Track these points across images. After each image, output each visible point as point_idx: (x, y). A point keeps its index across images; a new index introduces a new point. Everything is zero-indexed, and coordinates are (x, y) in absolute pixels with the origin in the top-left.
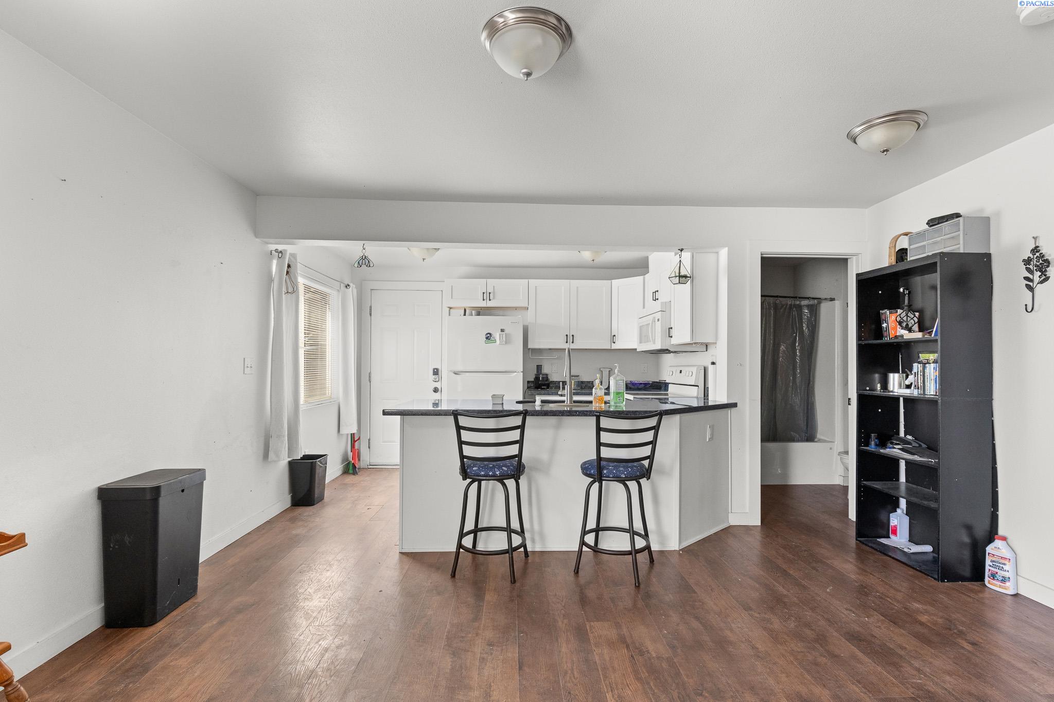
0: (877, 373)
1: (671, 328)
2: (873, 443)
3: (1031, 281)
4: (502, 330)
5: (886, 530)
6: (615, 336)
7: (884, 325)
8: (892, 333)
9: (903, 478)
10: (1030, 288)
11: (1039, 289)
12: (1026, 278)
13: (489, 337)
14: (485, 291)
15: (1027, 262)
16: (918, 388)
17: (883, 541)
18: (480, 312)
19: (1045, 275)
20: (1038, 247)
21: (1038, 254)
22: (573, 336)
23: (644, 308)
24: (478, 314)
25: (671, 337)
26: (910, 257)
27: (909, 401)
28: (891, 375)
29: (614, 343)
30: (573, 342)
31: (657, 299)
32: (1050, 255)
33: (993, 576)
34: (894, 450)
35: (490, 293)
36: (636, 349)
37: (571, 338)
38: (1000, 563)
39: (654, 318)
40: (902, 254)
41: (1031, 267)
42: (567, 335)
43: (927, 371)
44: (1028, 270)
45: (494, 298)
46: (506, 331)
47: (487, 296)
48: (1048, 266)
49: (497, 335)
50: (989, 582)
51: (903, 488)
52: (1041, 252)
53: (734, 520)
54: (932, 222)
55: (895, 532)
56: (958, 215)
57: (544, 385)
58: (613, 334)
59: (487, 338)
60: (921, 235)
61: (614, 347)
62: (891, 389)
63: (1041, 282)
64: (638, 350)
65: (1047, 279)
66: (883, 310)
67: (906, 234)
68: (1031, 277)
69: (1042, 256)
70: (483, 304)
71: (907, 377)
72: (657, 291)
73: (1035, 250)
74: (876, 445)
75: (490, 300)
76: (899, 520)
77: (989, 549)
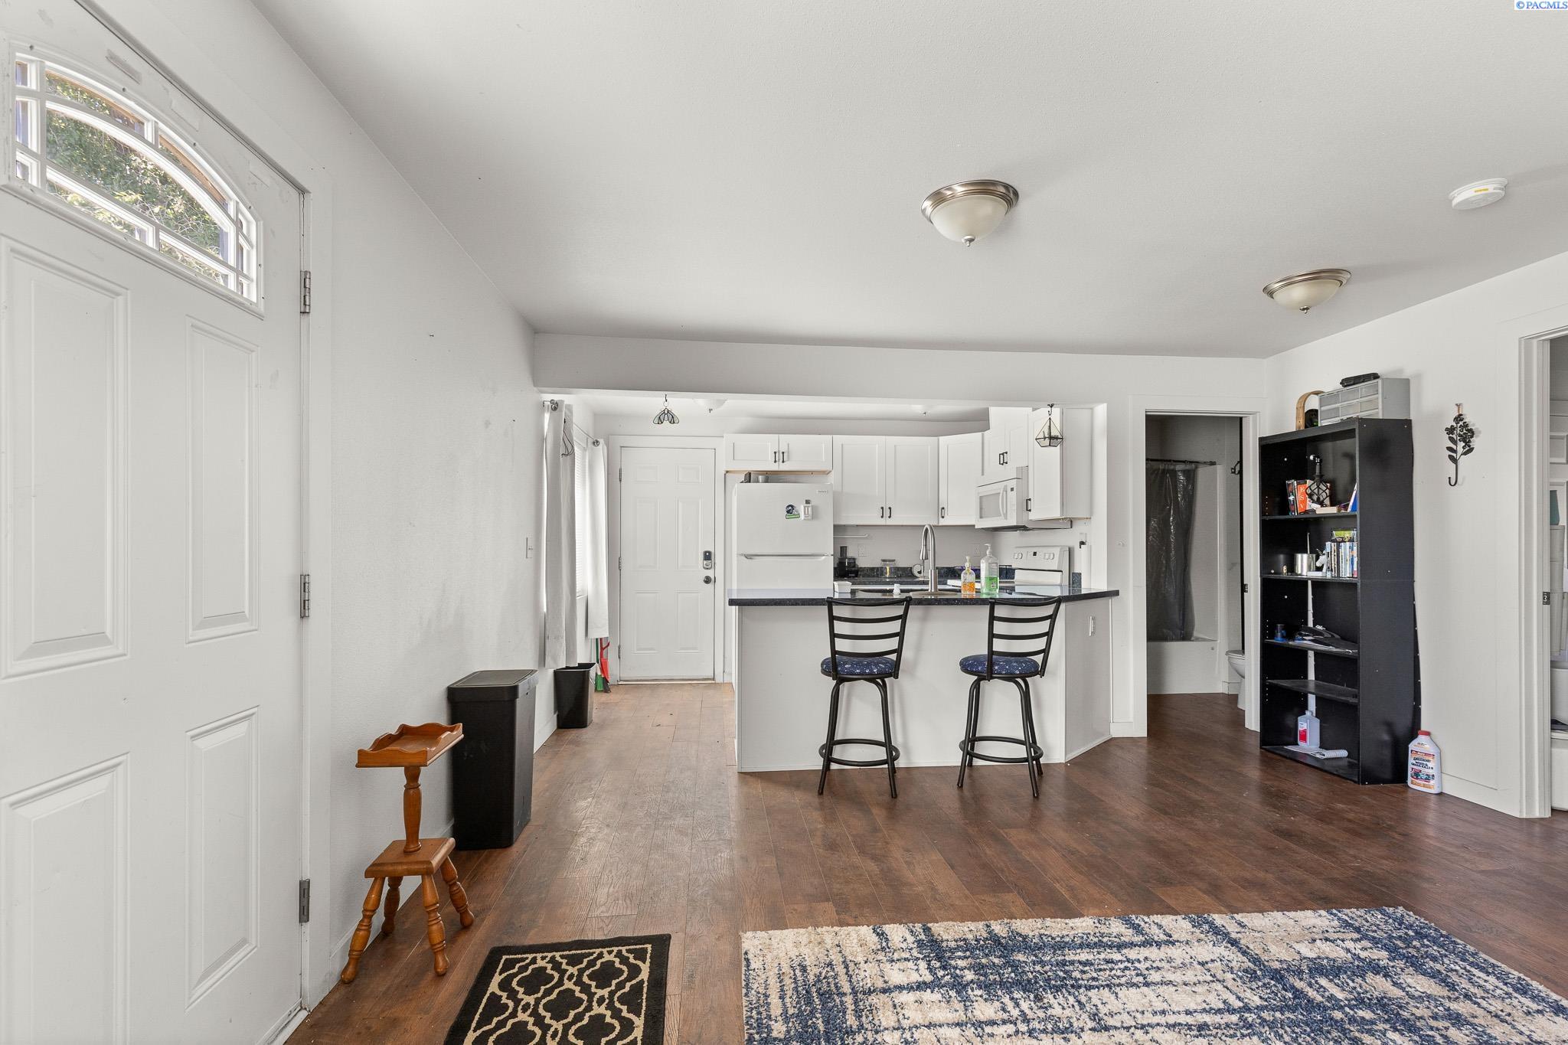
0: (1282, 553)
1: (1030, 500)
2: (1279, 634)
3: (1455, 451)
4: (808, 502)
5: (1294, 736)
6: (943, 508)
7: (1291, 498)
8: (1301, 508)
9: (1311, 676)
10: (1454, 460)
11: (1463, 460)
12: (1450, 449)
13: (790, 510)
14: (777, 450)
15: (1450, 431)
16: (1332, 570)
17: (1291, 748)
18: (770, 477)
19: (1469, 446)
20: (1461, 415)
21: (1461, 423)
22: (890, 508)
23: (983, 474)
24: (767, 481)
25: (1030, 510)
26: (1323, 422)
27: (1318, 584)
28: (1299, 556)
29: (943, 517)
30: (890, 517)
31: (1006, 463)
32: (1474, 425)
33: (1417, 775)
34: (1305, 642)
35: (783, 453)
36: (974, 526)
37: (887, 511)
38: (1424, 760)
39: (1006, 486)
40: (1311, 416)
41: (1454, 436)
42: (882, 508)
43: (1342, 550)
44: (1452, 440)
45: (788, 459)
46: (813, 503)
47: (780, 456)
48: (1472, 437)
49: (801, 508)
50: (1412, 783)
51: (1312, 687)
52: (1464, 421)
53: (1117, 731)
54: (1347, 382)
55: (1304, 738)
56: (1375, 376)
57: (851, 572)
58: (941, 507)
59: (788, 512)
60: (1333, 396)
61: (943, 522)
62: (1299, 572)
63: (1465, 454)
64: (976, 527)
65: (1471, 450)
66: (1289, 480)
67: (1317, 393)
68: (1454, 447)
69: (1466, 425)
70: (774, 467)
71: (1317, 558)
72: (1006, 453)
73: (1459, 418)
74: (1283, 637)
75: (783, 462)
76: (1308, 723)
77: (1412, 746)
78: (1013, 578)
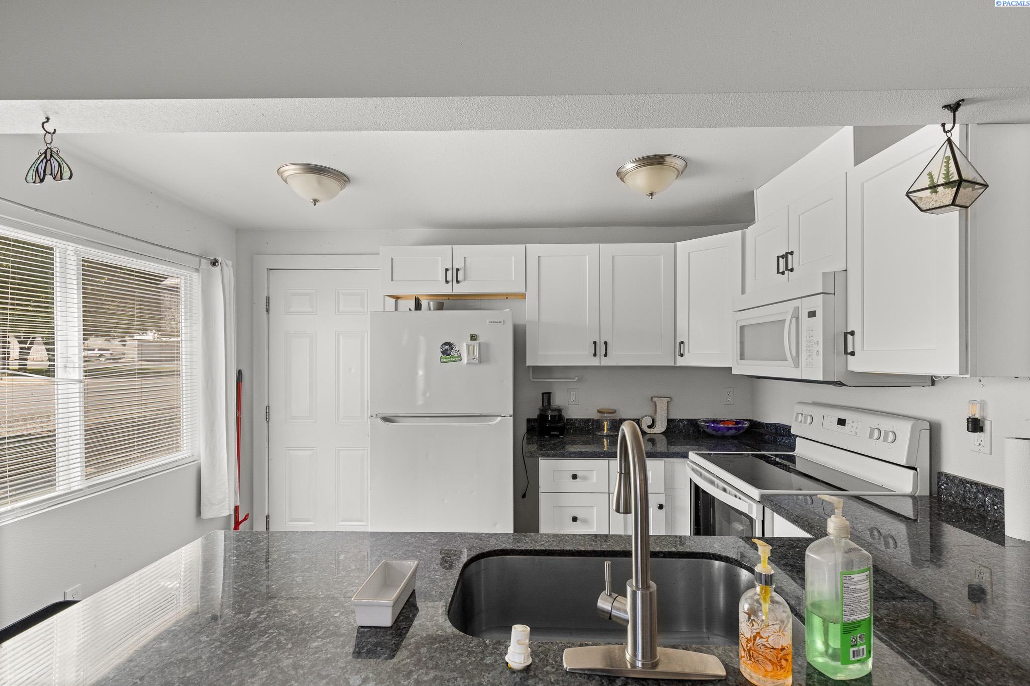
1: (852, 333)
4: (473, 338)
6: (682, 343)
13: (448, 350)
14: (449, 267)
18: (443, 303)
22: (606, 343)
23: (745, 291)
24: (440, 307)
25: (853, 354)
29: (682, 355)
30: (606, 355)
31: (792, 270)
35: (458, 270)
36: (730, 368)
37: (600, 348)
39: (797, 309)
42: (595, 343)
45: (465, 279)
46: (481, 339)
47: (453, 274)
49: (463, 348)
57: (556, 429)
58: (678, 340)
59: (444, 353)
61: (681, 362)
64: (734, 372)
70: (447, 290)
72: (792, 253)
75: (458, 282)
78: (794, 450)
